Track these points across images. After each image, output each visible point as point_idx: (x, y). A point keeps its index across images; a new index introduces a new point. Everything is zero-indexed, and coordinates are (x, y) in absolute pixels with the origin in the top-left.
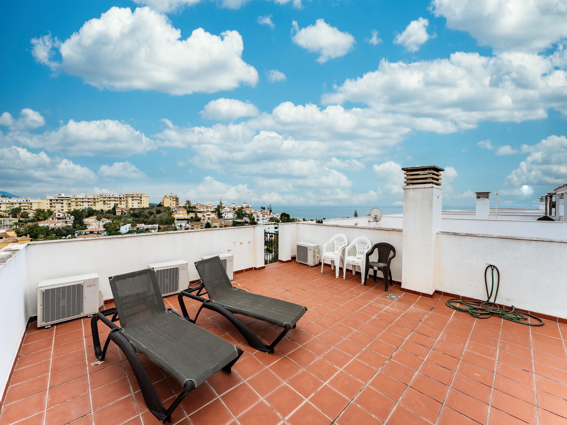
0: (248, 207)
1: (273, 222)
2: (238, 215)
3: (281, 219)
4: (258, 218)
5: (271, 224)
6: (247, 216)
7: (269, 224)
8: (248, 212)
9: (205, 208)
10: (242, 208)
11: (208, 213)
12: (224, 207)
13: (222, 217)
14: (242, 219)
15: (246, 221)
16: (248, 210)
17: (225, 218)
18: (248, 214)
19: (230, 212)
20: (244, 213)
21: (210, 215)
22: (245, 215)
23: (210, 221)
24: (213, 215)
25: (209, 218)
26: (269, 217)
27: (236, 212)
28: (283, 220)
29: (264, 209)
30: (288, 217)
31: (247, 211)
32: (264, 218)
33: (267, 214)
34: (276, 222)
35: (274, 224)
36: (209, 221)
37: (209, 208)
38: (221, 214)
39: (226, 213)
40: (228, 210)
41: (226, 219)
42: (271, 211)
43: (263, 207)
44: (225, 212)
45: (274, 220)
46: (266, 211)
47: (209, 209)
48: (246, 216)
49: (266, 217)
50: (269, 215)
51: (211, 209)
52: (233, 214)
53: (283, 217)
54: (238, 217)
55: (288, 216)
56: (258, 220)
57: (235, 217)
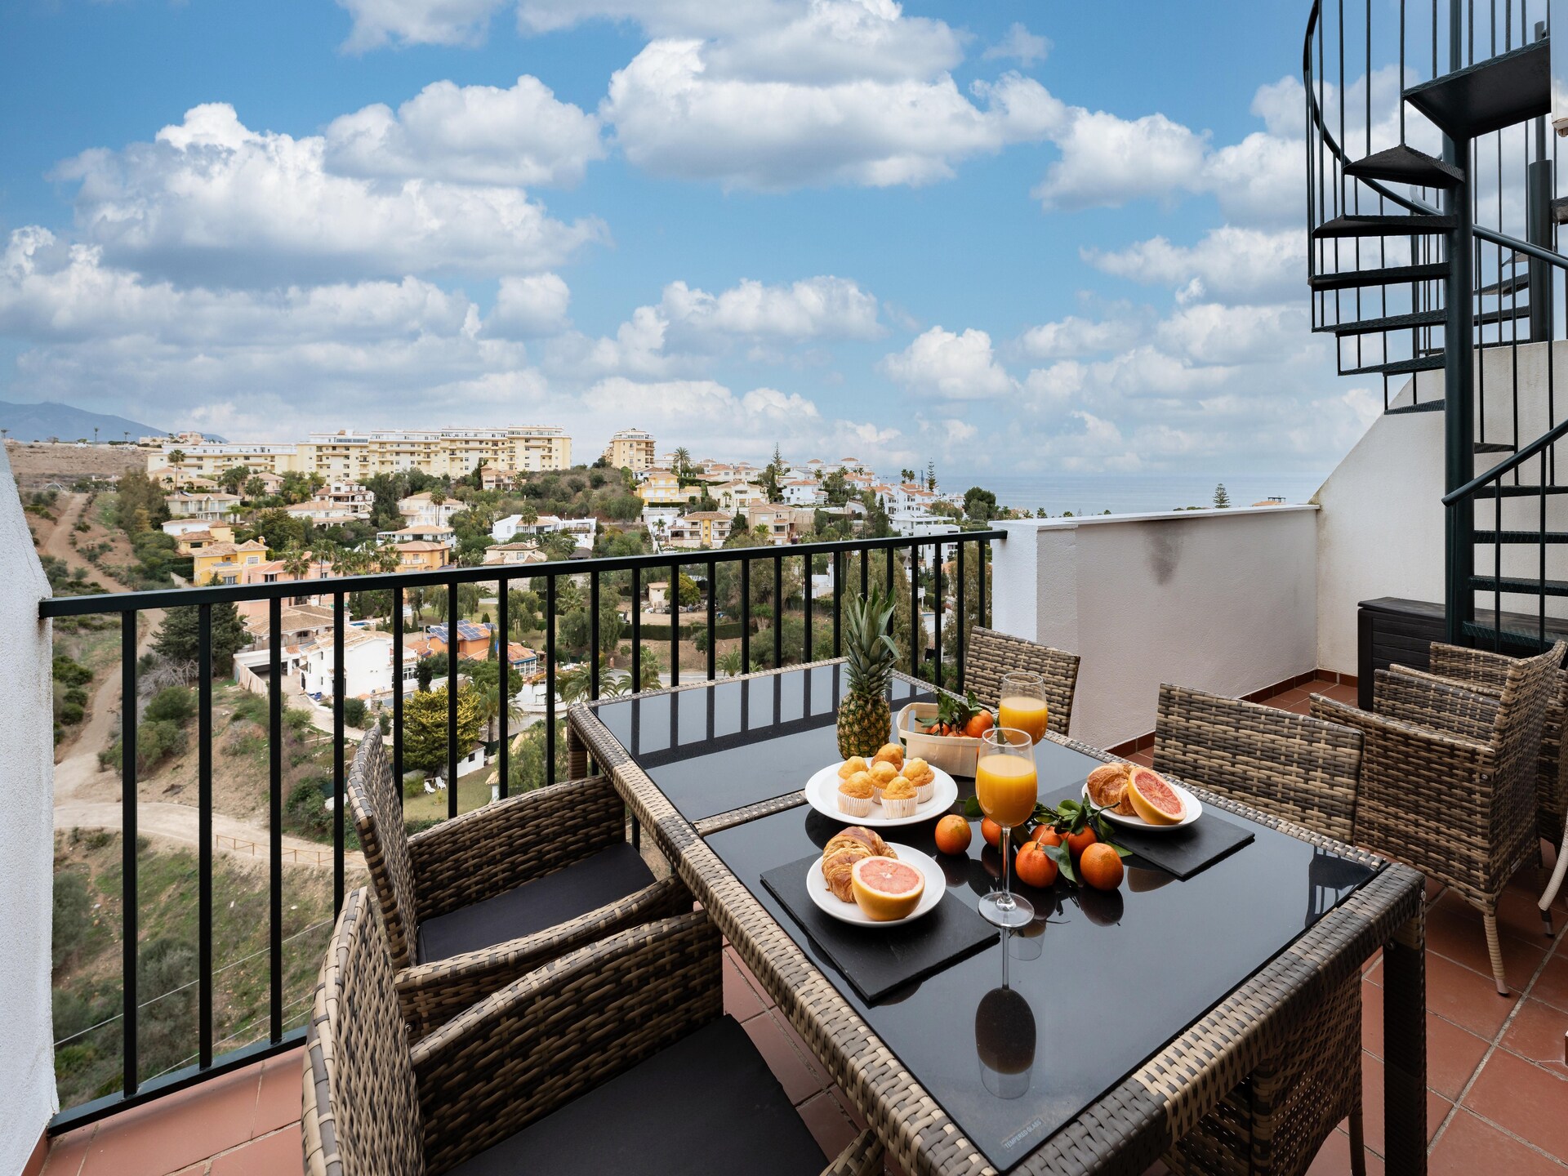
0: (861, 471)
1: (942, 515)
2: (831, 493)
3: (966, 508)
4: (891, 505)
5: (936, 522)
6: (858, 497)
7: (928, 523)
8: (860, 485)
9: (731, 473)
10: (844, 472)
11: (740, 487)
12: (788, 470)
13: (782, 498)
14: (843, 506)
15: (853, 512)
16: (861, 480)
17: (792, 503)
18: (861, 493)
19: (805, 483)
20: (848, 487)
21: (745, 492)
22: (850, 495)
23: (746, 509)
24: (757, 494)
25: (742, 503)
26: (929, 501)
27: (825, 483)
28: (972, 509)
29: (911, 476)
30: (989, 503)
31: (856, 482)
32: (910, 503)
33: (921, 492)
34: (949, 516)
35: (945, 522)
36: (744, 511)
37: (743, 473)
38: (780, 490)
39: (795, 488)
40: (801, 477)
41: (794, 506)
42: (932, 483)
43: (908, 471)
44: (791, 484)
45: (944, 509)
46: (916, 482)
47: (743, 476)
48: (854, 499)
49: (917, 501)
50: (927, 494)
51: (747, 474)
52: (816, 490)
53: (974, 501)
54: (830, 500)
55: (989, 499)
56: (892, 510)
57: (821, 500)
